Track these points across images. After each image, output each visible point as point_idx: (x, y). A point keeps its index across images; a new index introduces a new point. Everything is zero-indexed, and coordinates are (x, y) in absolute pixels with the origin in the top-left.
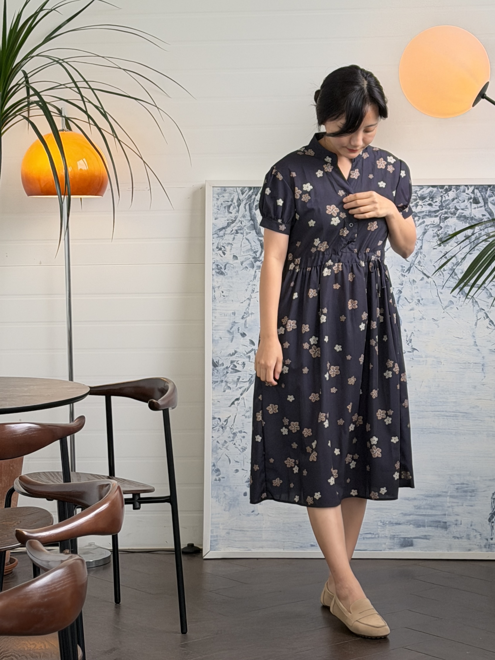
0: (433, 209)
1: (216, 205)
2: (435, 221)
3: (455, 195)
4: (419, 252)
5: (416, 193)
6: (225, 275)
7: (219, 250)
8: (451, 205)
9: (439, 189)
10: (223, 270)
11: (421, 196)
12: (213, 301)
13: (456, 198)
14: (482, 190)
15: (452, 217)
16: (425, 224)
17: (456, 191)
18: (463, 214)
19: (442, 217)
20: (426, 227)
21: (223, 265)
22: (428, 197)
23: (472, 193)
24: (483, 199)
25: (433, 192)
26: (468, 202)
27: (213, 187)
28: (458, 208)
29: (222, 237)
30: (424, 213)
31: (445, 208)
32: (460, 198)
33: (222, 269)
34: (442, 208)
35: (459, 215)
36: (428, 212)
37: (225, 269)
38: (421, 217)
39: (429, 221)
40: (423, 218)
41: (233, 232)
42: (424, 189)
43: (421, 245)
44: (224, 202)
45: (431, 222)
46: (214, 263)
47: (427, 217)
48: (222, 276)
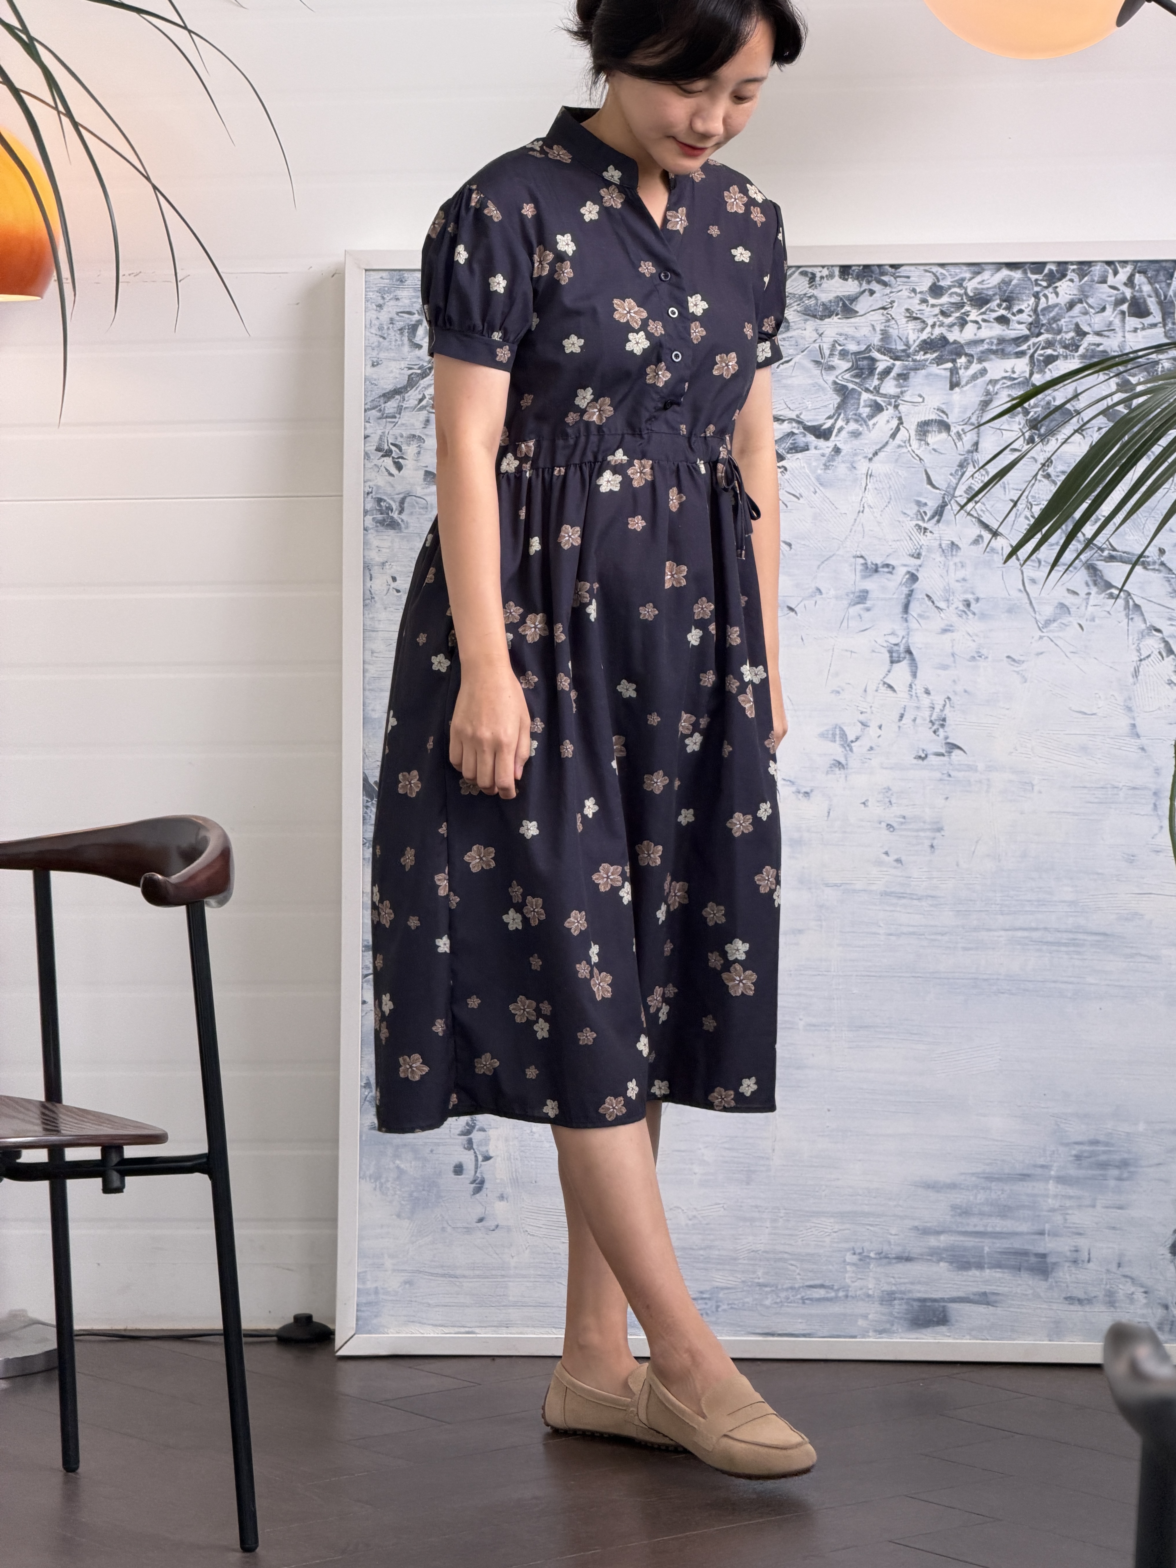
0: (1011, 334)
1: (377, 323)
2: (1015, 370)
3: (1075, 292)
4: (970, 461)
5: (960, 285)
6: (400, 529)
7: (383, 456)
8: (1063, 320)
9: (1030, 275)
10: (395, 515)
11: (975, 295)
12: (365, 605)
13: (1081, 301)
14: (1157, 275)
15: (1066, 357)
16: (987, 378)
17: (1080, 281)
18: (1101, 348)
19: (1036, 355)
20: (990, 387)
21: (393, 499)
22: (998, 297)
23: (1125, 284)
24: (1160, 303)
25: (1011, 281)
26: (1116, 312)
27: (366, 270)
28: (1086, 328)
29: (395, 417)
30: (986, 346)
31: (1048, 331)
32: (1091, 301)
33: (392, 511)
34: (1037, 331)
35: (1087, 350)
36: (995, 341)
37: (401, 512)
38: (975, 357)
39: (998, 368)
40: (980, 361)
41: (424, 403)
42: (986, 275)
43: (976, 439)
44: (397, 313)
45: (1007, 372)
46: (368, 494)
47: (993, 357)
48: (391, 532)
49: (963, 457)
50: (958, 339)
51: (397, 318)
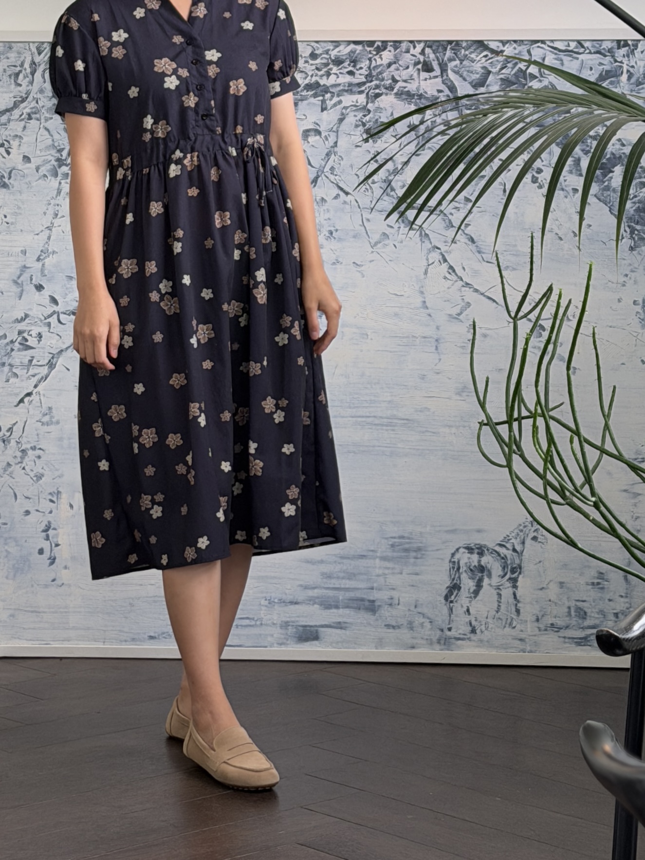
0: (356, 81)
2: (358, 101)
3: (392, 58)
4: (333, 152)
5: (327, 53)
6: (9, 188)
8: (385, 73)
9: (366, 48)
10: (6, 180)
11: (336, 59)
13: (395, 63)
14: (438, 49)
15: (387, 94)
16: (342, 105)
17: (395, 51)
18: (406, 89)
19: (370, 93)
20: (344, 111)
21: (5, 172)
22: (348, 60)
23: (420, 54)
24: (440, 64)
25: (355, 51)
26: (415, 69)
28: (398, 78)
29: (6, 125)
30: (341, 88)
31: (377, 79)
32: (400, 63)
33: (4, 178)
34: (370, 79)
35: (399, 90)
36: (347, 85)
37: (9, 178)
38: (336, 94)
39: (348, 100)
40: (338, 96)
41: (23, 117)
42: (341, 48)
43: (335, 140)
44: (8, 66)
45: (353, 102)
47: (345, 93)
48: (4, 190)
49: (328, 150)
50: (326, 84)
51: (7, 69)
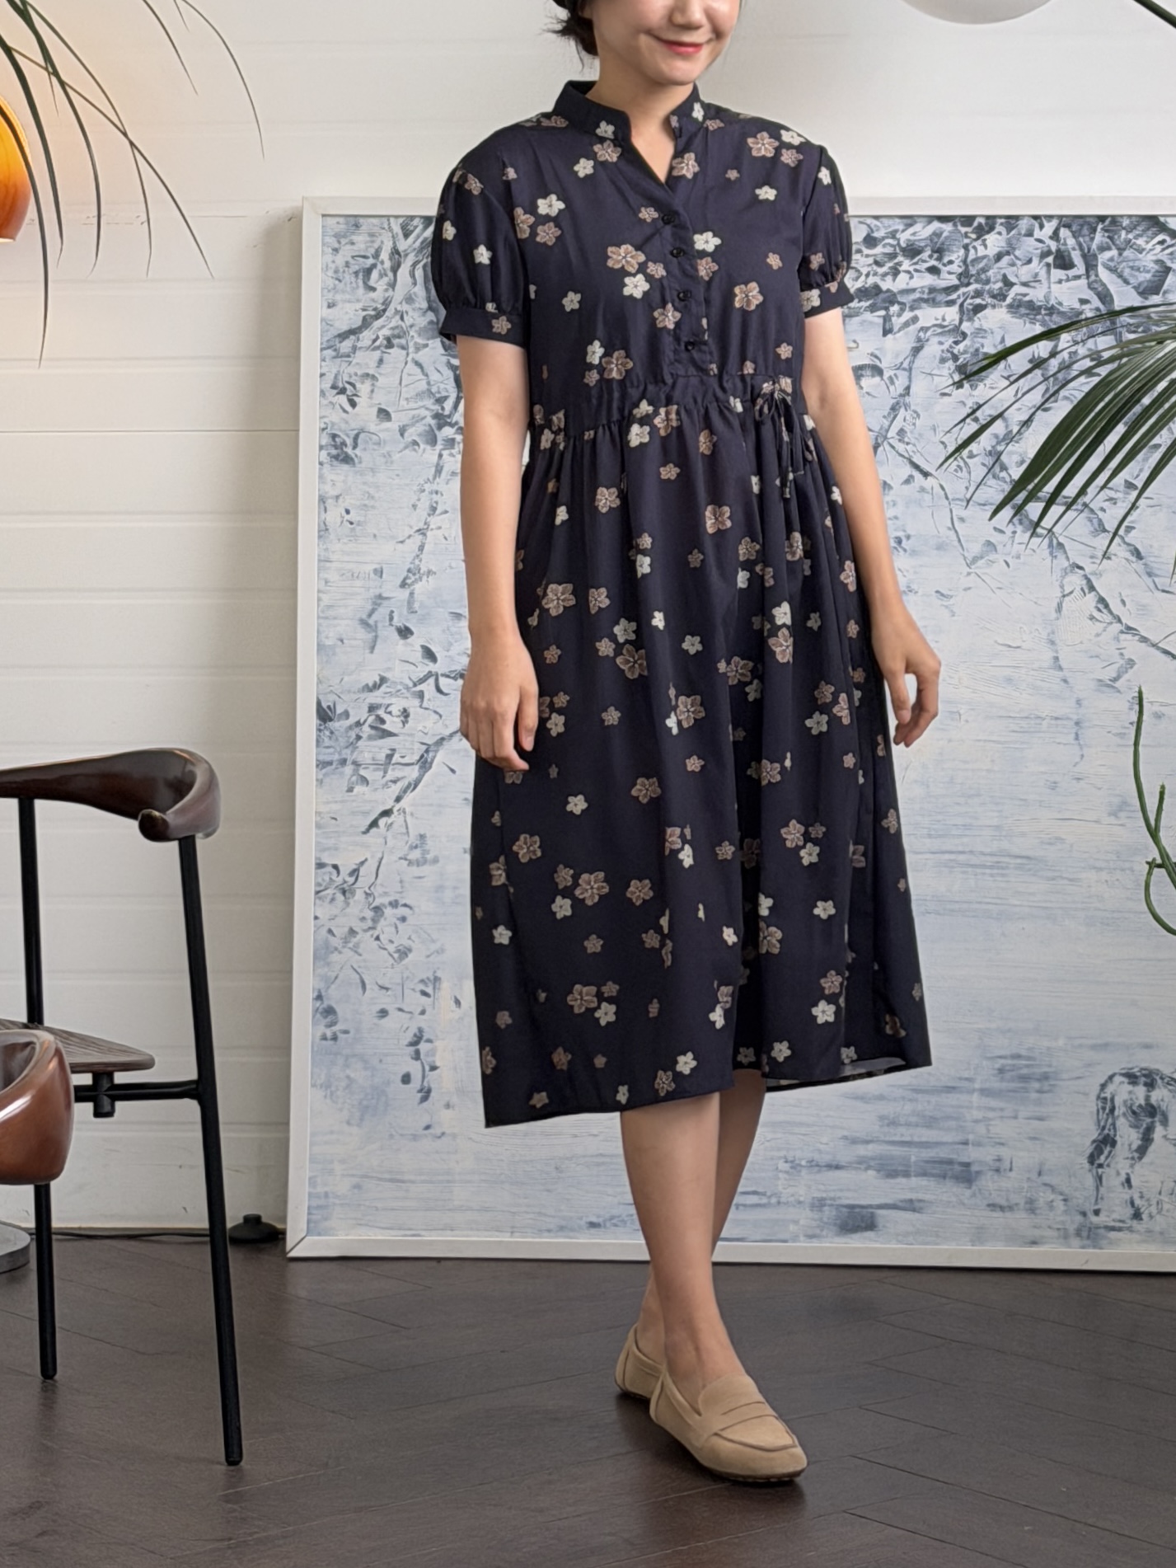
0: (943, 284)
1: (333, 266)
2: (946, 318)
3: (1004, 244)
4: (901, 404)
5: (894, 237)
6: (354, 464)
7: (338, 393)
8: (991, 271)
9: (960, 228)
10: (349, 450)
11: (908, 246)
12: (320, 537)
13: (1008, 253)
14: (1081, 230)
15: (994, 306)
16: (918, 325)
17: (1008, 234)
18: (1027, 298)
19: (965, 304)
20: (922, 334)
21: (348, 436)
22: (929, 248)
23: (1051, 238)
24: (1084, 256)
25: (941, 233)
26: (1042, 264)
27: (323, 216)
28: (1013, 279)
29: (349, 356)
30: (917, 295)
31: (977, 281)
32: (1017, 253)
33: (346, 446)
34: (966, 281)
35: (1014, 300)
36: (927, 291)
37: (355, 447)
38: (908, 306)
39: (928, 316)
40: (912, 309)
41: (377, 343)
42: (918, 227)
43: (907, 383)
44: (353, 257)
45: (937, 319)
46: (323, 429)
47: (924, 305)
48: (345, 467)
49: (895, 401)
50: (891, 288)
51: (352, 261)
